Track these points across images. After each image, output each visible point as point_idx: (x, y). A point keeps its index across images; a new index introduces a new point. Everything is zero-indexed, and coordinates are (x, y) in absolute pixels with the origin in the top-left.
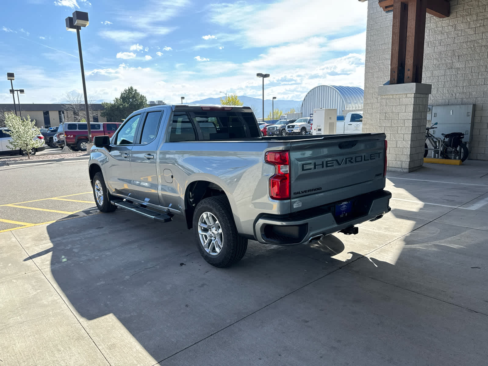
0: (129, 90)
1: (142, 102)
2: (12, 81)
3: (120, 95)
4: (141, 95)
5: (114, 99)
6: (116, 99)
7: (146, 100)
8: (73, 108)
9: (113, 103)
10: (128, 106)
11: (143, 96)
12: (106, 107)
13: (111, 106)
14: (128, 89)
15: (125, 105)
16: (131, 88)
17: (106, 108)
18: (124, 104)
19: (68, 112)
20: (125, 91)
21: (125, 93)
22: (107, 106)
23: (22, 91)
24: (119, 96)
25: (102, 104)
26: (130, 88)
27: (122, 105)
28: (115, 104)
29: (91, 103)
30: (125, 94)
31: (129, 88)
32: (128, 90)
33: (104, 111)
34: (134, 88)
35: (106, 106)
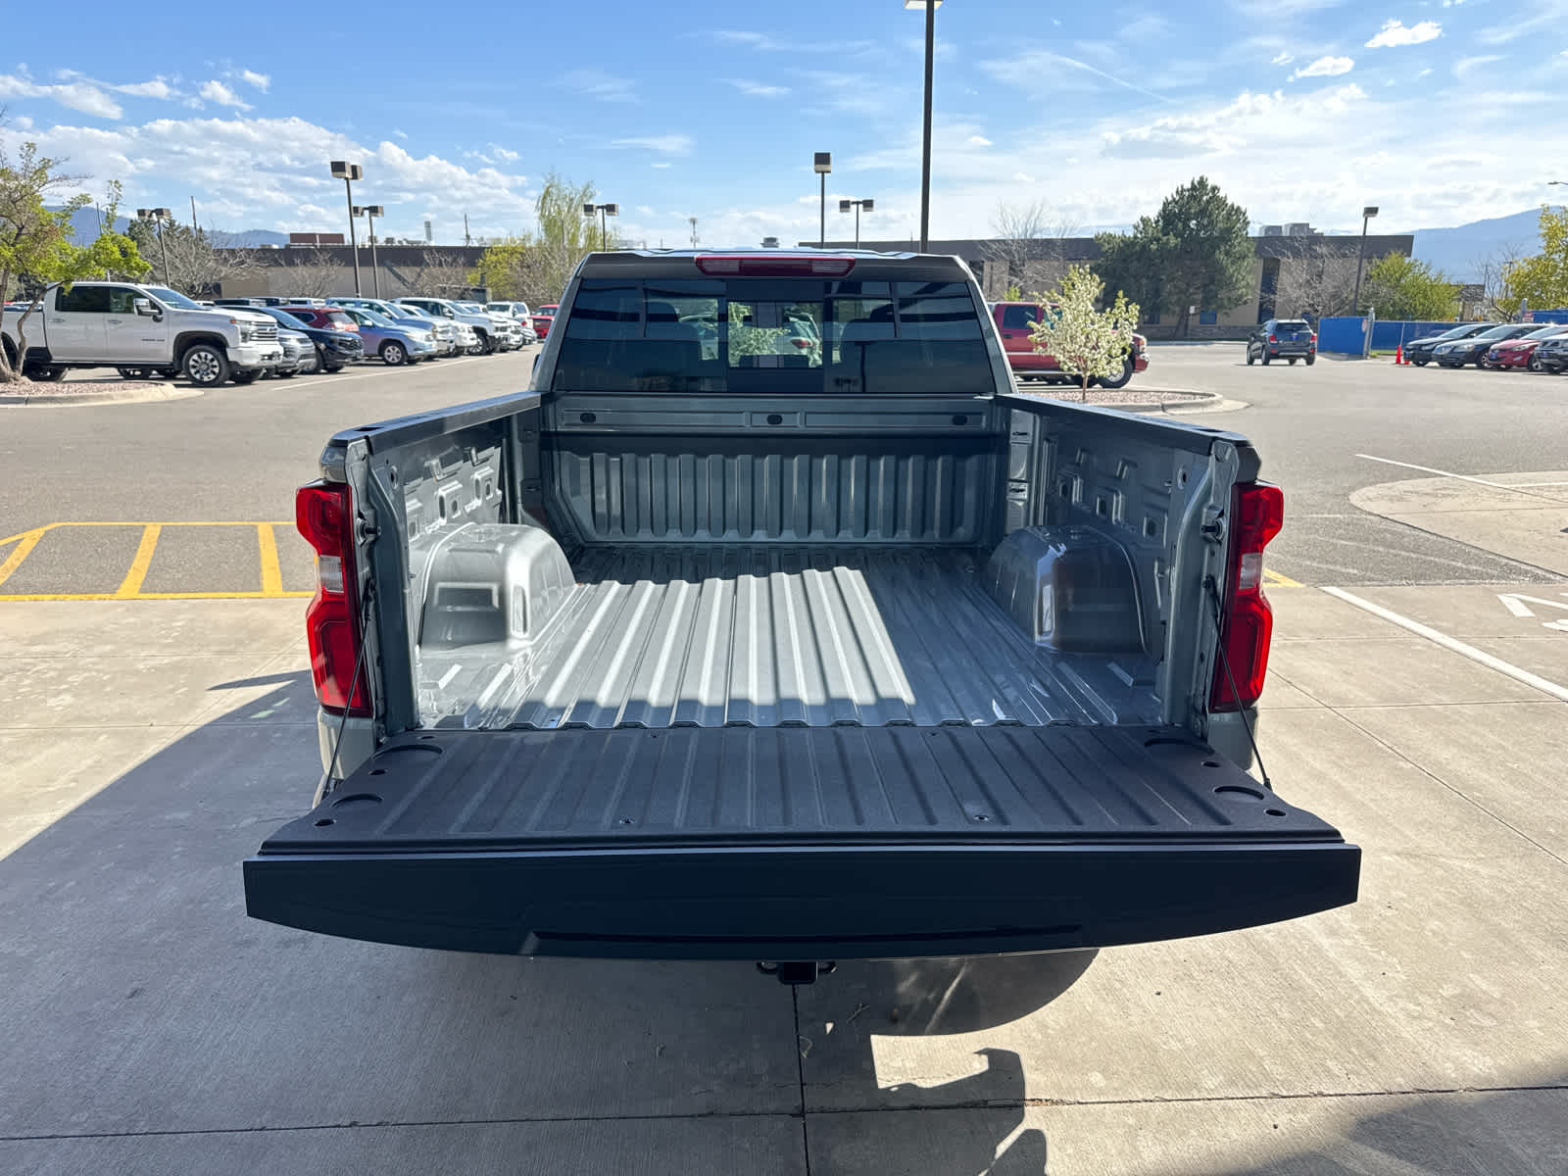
0: (1193, 188)
1: (1229, 230)
2: (826, 174)
3: (1161, 207)
4: (1232, 206)
5: (1136, 220)
6: (1143, 220)
7: (1246, 223)
8: (1009, 252)
9: (1130, 234)
10: (1176, 245)
11: (1238, 208)
12: (1107, 246)
13: (1122, 245)
14: (1189, 186)
15: (1168, 239)
16: (1202, 182)
17: (1107, 252)
18: (1165, 238)
19: (995, 264)
20: (1177, 192)
21: (1177, 198)
22: (1109, 244)
23: (868, 204)
24: (1153, 212)
25: (1096, 237)
26: (1196, 183)
27: (1158, 240)
28: (1135, 237)
29: (1064, 237)
30: (1177, 203)
31: (1193, 183)
32: (1188, 190)
33: (1100, 262)
34: (1210, 183)
35: (1106, 244)
